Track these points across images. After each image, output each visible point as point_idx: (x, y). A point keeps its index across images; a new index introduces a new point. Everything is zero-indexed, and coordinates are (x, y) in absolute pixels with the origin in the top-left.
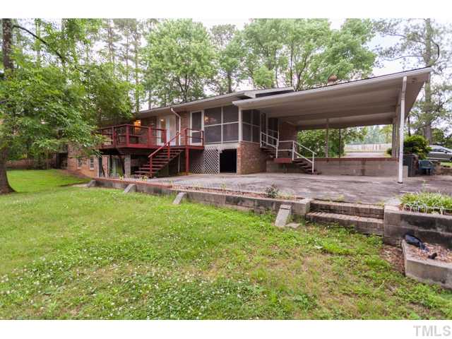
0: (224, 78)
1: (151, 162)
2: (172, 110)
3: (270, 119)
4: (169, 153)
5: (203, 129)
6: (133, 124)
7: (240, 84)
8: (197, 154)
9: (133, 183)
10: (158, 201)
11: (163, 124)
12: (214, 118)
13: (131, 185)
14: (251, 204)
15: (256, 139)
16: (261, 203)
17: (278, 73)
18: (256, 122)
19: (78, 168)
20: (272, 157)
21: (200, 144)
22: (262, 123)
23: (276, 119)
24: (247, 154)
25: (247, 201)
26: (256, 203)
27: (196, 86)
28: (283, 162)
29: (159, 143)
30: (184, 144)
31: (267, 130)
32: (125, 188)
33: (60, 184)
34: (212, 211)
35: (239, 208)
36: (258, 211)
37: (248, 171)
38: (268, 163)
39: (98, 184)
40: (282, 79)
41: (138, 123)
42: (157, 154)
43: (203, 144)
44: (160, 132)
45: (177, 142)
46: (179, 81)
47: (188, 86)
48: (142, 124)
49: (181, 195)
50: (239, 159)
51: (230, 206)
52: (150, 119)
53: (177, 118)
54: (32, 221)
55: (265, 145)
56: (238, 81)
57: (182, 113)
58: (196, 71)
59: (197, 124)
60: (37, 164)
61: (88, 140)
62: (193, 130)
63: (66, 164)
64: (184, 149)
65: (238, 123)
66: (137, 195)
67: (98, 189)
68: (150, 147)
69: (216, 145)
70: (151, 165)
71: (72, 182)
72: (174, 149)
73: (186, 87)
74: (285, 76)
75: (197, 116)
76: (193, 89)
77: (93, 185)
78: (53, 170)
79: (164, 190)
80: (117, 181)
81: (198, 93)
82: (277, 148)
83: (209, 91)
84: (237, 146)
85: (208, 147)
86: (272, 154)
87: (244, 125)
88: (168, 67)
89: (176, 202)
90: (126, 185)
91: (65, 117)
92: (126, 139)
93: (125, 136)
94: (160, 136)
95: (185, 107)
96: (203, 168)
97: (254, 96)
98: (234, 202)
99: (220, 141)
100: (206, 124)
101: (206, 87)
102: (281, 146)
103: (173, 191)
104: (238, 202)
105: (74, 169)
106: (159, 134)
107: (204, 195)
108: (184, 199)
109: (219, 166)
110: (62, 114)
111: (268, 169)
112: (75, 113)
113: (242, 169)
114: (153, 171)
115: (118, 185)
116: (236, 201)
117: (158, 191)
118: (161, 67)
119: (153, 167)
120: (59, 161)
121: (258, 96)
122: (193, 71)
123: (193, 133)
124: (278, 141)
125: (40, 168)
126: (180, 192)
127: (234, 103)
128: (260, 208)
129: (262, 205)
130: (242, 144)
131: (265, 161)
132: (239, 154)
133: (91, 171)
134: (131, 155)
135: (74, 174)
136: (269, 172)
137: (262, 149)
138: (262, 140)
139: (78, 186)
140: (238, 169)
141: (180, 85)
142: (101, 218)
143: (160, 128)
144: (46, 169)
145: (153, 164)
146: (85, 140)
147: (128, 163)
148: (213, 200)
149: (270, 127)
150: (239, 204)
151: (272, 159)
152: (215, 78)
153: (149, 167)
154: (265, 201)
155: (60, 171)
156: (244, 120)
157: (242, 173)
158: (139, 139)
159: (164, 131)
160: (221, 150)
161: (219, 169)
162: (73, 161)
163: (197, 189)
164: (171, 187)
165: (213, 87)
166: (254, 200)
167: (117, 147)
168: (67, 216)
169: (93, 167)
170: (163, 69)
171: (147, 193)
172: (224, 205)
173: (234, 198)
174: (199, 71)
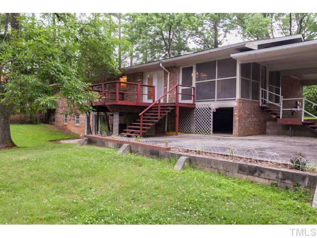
0: (209, 29)
1: (141, 120)
2: (161, 65)
3: (271, 73)
4: (159, 111)
5: (194, 85)
6: (119, 80)
7: (227, 34)
8: (187, 111)
9: (127, 143)
10: (157, 165)
11: (151, 80)
12: (205, 73)
13: (125, 145)
14: (273, 176)
15: (255, 96)
16: (286, 176)
17: (273, 20)
18: (256, 77)
19: (65, 124)
20: (274, 117)
21: (191, 102)
22: (262, 77)
23: (278, 73)
24: (245, 113)
25: (267, 173)
26: (280, 176)
27: (180, 39)
28: (290, 123)
29: (146, 100)
30: (174, 101)
31: (268, 86)
32: (120, 148)
33: (50, 140)
34: (224, 181)
35: (257, 179)
36: (283, 185)
37: (246, 133)
38: (268, 123)
39: (90, 142)
40: (278, 27)
41: (124, 79)
42: (147, 112)
43: (194, 101)
44: (146, 88)
45: (165, 100)
46: (162, 35)
47: (171, 40)
48: (128, 80)
49: (183, 159)
50: (236, 119)
51: (245, 177)
52: (136, 75)
53: (166, 74)
54: (40, 180)
55: (264, 102)
56: (226, 31)
57: (171, 68)
58: (182, 23)
59: (187, 80)
60: (28, 119)
61: (82, 97)
62: (182, 86)
63: (54, 119)
64: (175, 107)
65: (236, 79)
66: (133, 156)
67: (92, 147)
68: (139, 105)
69: (209, 103)
70: (142, 124)
71: (59, 137)
72: (164, 107)
73: (170, 40)
74: (281, 23)
75: (187, 71)
76: (176, 43)
77: (86, 143)
78: (42, 125)
79: (162, 152)
80: (110, 140)
81: (181, 47)
82: (281, 106)
83: (193, 44)
84: (233, 104)
85: (199, 105)
86: (275, 114)
87: (242, 81)
88: (152, 21)
89: (178, 167)
90: (119, 145)
91: (63, 74)
92: (116, 97)
93: (115, 93)
94: (146, 93)
95: (174, 62)
96: (193, 128)
97: (256, 48)
98: (250, 172)
99: (214, 98)
100: (197, 79)
101: (189, 40)
102: (286, 104)
103: (172, 154)
104: (255, 171)
105: (60, 125)
106: (146, 90)
107: (210, 161)
108: (186, 164)
109: (212, 126)
110: (60, 71)
111: (268, 131)
112: (72, 70)
113: (239, 130)
114: (144, 129)
115: (111, 144)
116: (253, 171)
117: (155, 153)
118: (145, 21)
119: (144, 126)
120: (48, 117)
121: (260, 47)
122: (179, 24)
123: (182, 90)
124: (282, 99)
125: (31, 122)
126: (181, 155)
127: (232, 55)
128: (287, 181)
129: (288, 178)
130: (240, 101)
131: (265, 122)
132: (236, 113)
133: (76, 126)
134: (120, 113)
135: (61, 129)
136: (269, 134)
137: (262, 108)
138: (262, 97)
139: (66, 142)
140: (235, 130)
141: (163, 39)
142: (106, 181)
143: (147, 84)
144: (36, 124)
145: (143, 122)
146: (80, 98)
147: (116, 120)
148: (221, 168)
149: (271, 83)
150: (256, 174)
151: (275, 120)
152: (200, 29)
153: (139, 125)
154: (292, 173)
155: (49, 126)
156: (242, 74)
157: (240, 135)
158: (126, 95)
159: (151, 87)
160: (214, 108)
161: (212, 129)
162: (59, 117)
163: (199, 153)
164: (169, 149)
165: (198, 39)
166: (277, 172)
167: (107, 104)
168: (71, 176)
169: (78, 123)
170: (147, 23)
171: (143, 155)
172: (236, 174)
173: (250, 167)
174: (185, 23)
